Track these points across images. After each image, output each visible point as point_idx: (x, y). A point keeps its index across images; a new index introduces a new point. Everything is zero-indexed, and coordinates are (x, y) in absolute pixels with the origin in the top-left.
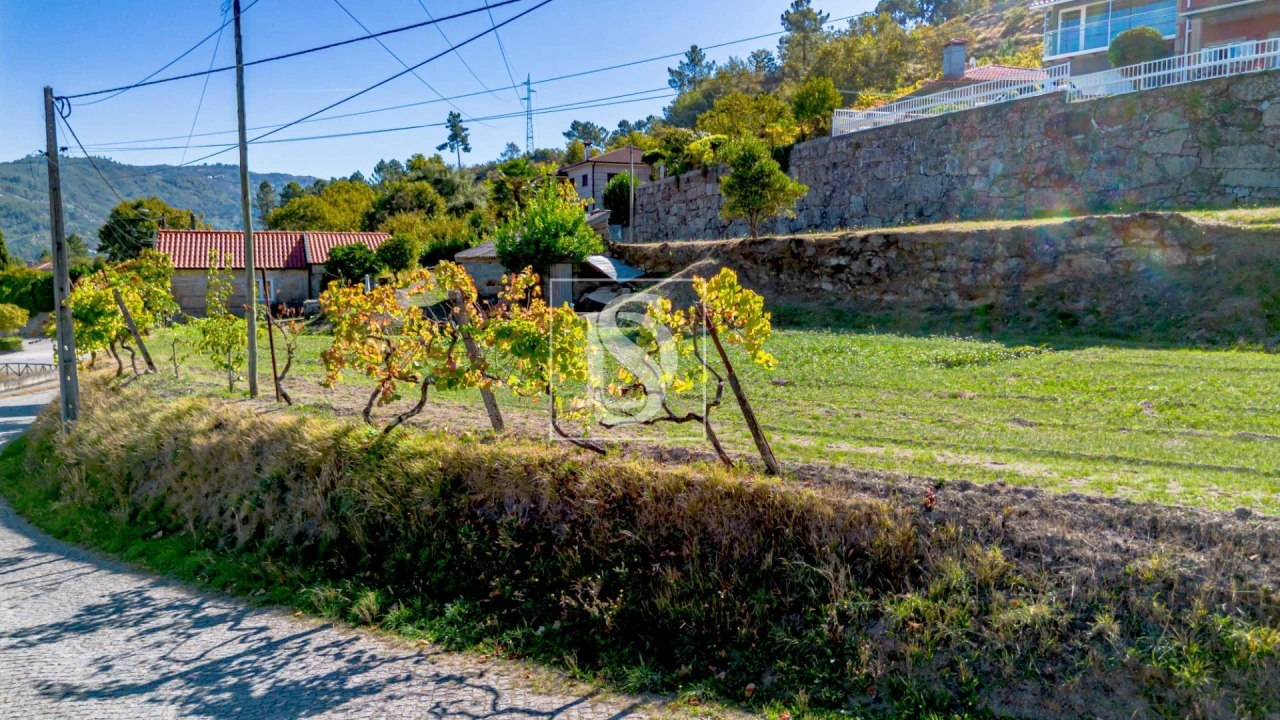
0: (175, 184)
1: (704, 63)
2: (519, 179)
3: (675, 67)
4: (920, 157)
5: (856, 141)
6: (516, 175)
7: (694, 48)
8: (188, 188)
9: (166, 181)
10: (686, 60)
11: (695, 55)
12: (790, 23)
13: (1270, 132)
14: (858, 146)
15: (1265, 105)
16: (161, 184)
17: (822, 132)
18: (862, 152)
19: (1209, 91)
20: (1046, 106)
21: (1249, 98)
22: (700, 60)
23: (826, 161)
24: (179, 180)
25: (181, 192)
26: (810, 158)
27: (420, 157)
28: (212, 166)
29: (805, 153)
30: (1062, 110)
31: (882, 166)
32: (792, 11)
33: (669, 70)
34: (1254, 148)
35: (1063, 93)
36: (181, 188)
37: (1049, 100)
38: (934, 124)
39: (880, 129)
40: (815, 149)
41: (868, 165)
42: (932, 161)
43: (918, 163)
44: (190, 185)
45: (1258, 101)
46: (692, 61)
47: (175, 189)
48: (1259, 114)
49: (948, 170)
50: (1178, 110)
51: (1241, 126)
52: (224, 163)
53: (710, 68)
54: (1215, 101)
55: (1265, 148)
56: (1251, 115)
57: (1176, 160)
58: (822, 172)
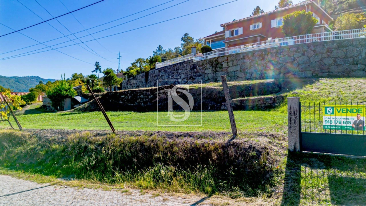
0: (19, 82)
1: (162, 50)
2: (94, 79)
3: (155, 51)
4: (170, 74)
5: (160, 70)
6: (93, 78)
7: (160, 46)
8: (22, 83)
9: (16, 81)
10: (158, 49)
11: (160, 48)
12: (183, 40)
13: (224, 69)
14: (160, 71)
15: (223, 63)
16: (14, 82)
17: (154, 68)
18: (160, 73)
19: (214, 60)
20: (190, 62)
21: (221, 61)
22: (161, 49)
23: (154, 75)
24: (20, 81)
25: (20, 84)
26: (152, 74)
27: (76, 74)
28: (31, 77)
29: (151, 73)
30: (192, 64)
31: (164, 76)
32: (184, 37)
33: (153, 51)
34: (222, 72)
35: (192, 60)
36: (20, 83)
37: (190, 61)
38: (172, 66)
39: (163, 67)
40: (153, 72)
41: (162, 76)
42: (172, 75)
43: (170, 75)
44: (23, 82)
45: (222, 62)
46: (159, 49)
47: (18, 83)
48: (222, 65)
49: (175, 77)
50: (210, 64)
51: (219, 67)
52: (34, 76)
53: (164, 51)
54: (215, 62)
55: (224, 72)
56: (221, 65)
57: (210, 75)
58: (154, 77)
